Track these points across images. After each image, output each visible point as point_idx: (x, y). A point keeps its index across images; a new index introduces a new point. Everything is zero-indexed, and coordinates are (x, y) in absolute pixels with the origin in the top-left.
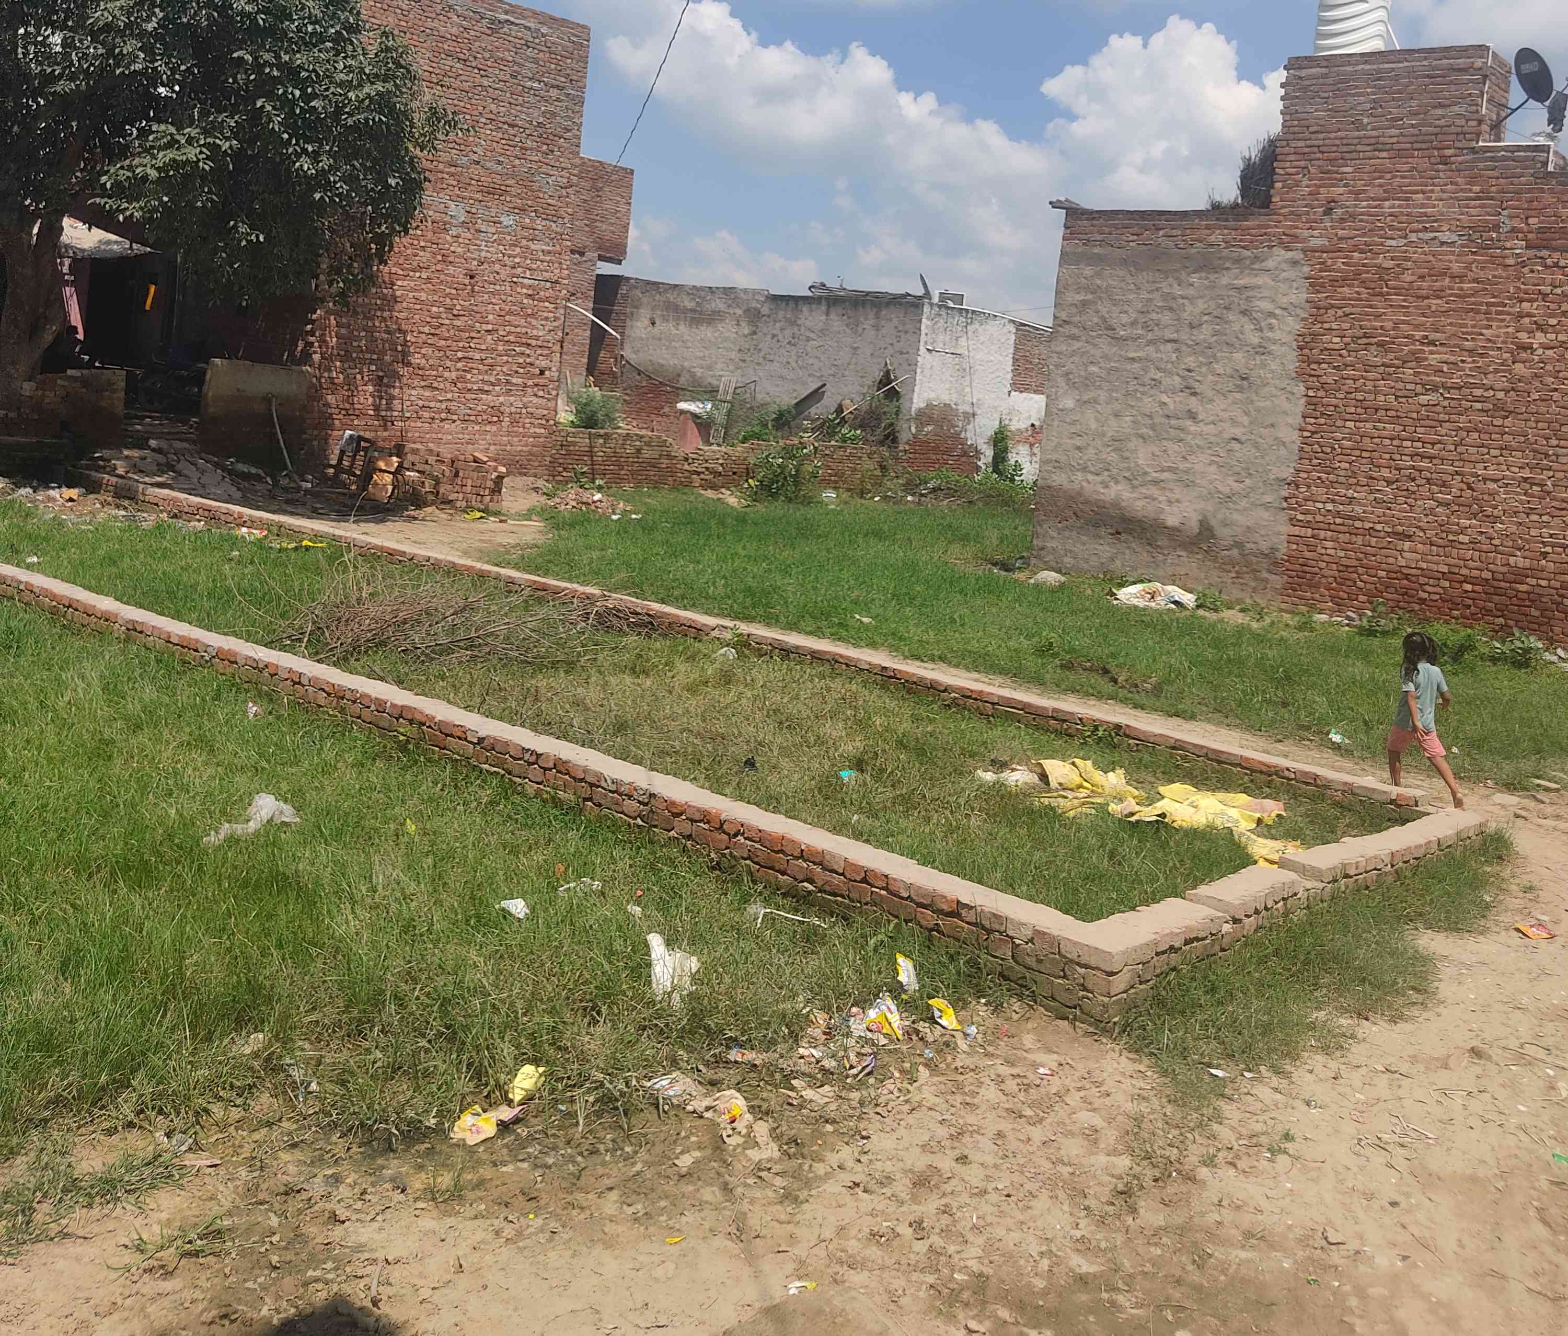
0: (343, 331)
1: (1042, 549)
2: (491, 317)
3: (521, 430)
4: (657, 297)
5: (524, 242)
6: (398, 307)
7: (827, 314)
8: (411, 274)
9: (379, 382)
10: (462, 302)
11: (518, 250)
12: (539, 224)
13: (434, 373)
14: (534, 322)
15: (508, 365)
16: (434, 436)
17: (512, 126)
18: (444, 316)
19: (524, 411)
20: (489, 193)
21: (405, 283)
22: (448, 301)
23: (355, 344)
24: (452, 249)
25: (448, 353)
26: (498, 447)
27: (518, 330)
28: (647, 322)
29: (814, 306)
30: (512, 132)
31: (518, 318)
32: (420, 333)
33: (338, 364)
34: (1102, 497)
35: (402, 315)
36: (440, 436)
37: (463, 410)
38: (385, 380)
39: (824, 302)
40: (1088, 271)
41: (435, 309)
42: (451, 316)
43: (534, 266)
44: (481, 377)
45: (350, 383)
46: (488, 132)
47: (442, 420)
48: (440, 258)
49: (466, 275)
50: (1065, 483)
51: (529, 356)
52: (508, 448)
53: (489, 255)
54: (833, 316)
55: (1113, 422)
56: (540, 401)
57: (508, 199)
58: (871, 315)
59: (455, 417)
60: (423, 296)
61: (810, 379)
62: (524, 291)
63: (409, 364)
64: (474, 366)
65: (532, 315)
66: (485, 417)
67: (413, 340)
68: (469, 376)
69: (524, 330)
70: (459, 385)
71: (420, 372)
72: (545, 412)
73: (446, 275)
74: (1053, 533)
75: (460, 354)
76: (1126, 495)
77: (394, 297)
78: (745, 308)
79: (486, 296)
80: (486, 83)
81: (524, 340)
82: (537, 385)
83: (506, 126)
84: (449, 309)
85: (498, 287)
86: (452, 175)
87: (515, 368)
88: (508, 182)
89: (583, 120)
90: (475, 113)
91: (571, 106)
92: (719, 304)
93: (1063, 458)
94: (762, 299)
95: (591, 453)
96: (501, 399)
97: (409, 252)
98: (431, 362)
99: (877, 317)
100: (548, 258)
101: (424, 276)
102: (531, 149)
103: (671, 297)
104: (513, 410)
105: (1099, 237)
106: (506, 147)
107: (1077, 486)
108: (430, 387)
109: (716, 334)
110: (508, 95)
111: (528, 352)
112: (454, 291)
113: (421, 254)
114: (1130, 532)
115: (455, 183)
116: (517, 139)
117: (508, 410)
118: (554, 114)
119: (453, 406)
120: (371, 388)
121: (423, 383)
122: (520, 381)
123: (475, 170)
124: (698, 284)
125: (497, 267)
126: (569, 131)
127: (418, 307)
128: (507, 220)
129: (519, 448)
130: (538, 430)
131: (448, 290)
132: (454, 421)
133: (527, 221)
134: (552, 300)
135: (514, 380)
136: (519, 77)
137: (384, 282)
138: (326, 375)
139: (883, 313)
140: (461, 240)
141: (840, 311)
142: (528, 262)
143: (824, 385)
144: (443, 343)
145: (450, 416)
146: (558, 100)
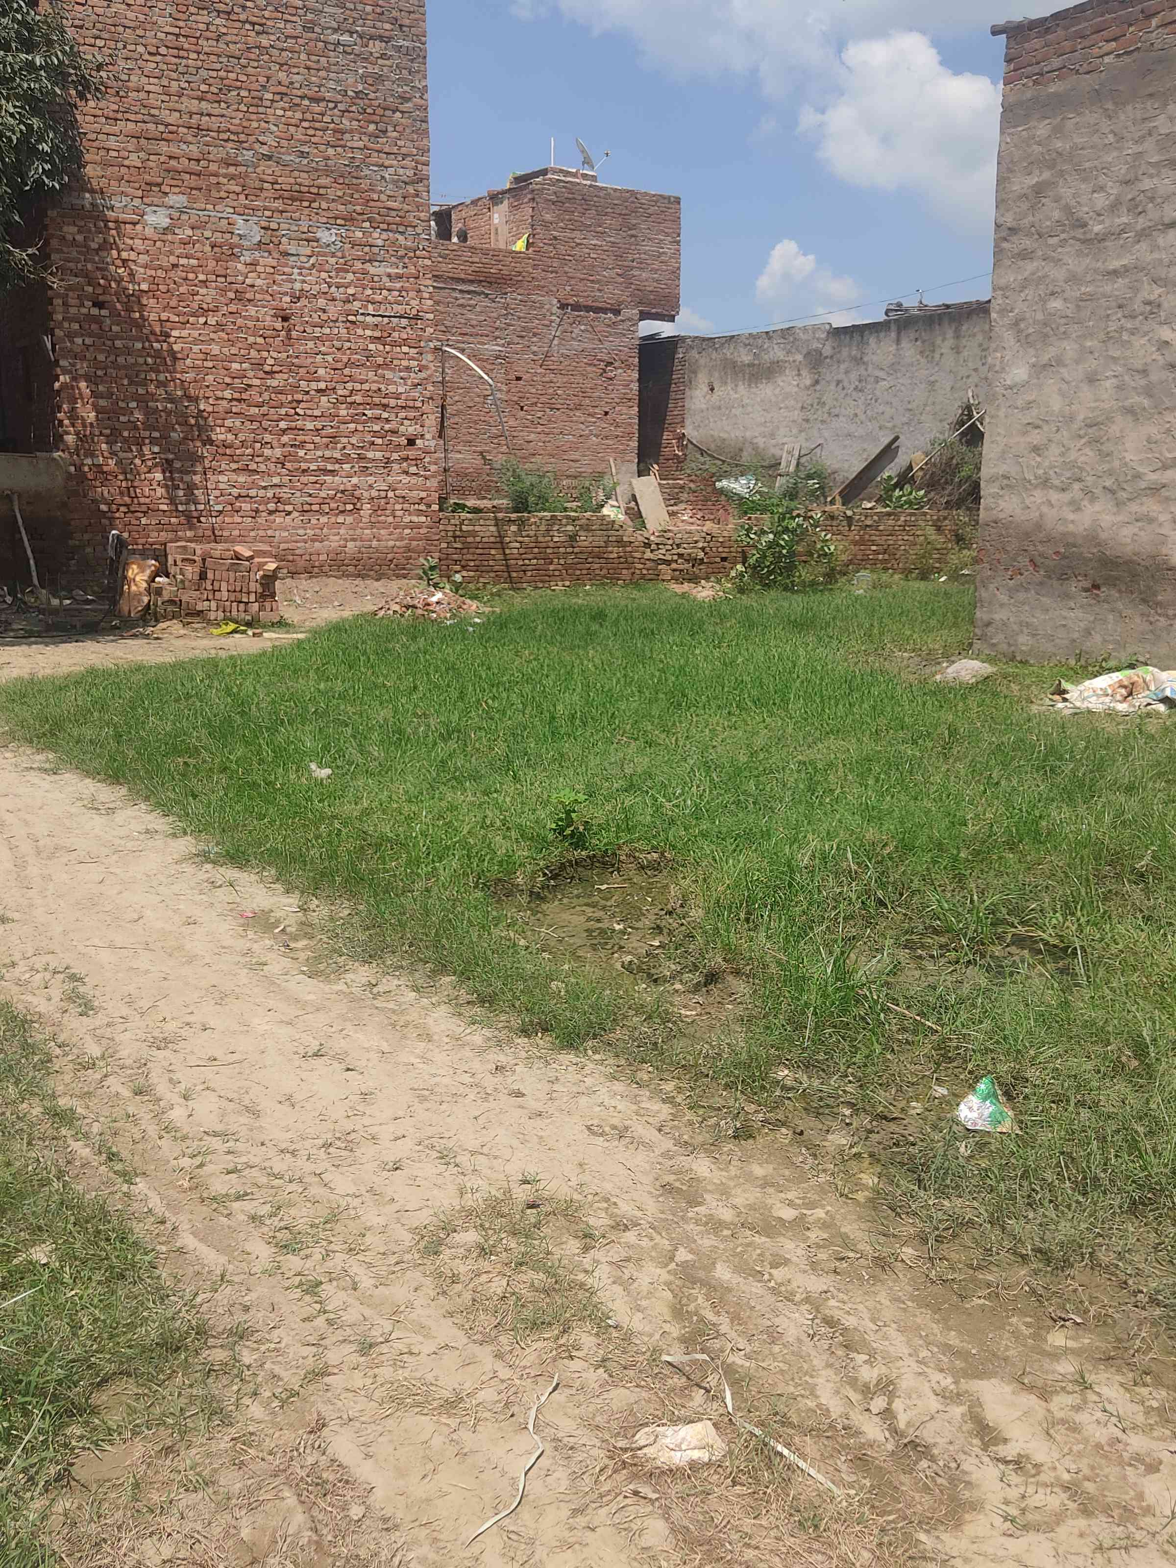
0: (102, 402)
1: (988, 624)
2: (321, 372)
3: (390, 519)
4: (714, 355)
5: (358, 265)
6: (180, 365)
7: (898, 341)
8: (191, 319)
9: (167, 467)
10: (275, 355)
11: (350, 277)
12: (378, 238)
13: (249, 451)
14: (389, 374)
15: (358, 436)
16: (261, 533)
17: (317, 100)
18: (251, 374)
19: (391, 494)
20: (293, 199)
21: (185, 333)
22: (253, 353)
23: (122, 419)
24: (248, 281)
25: (265, 424)
26: (358, 543)
27: (366, 386)
28: (706, 389)
29: (882, 335)
30: (317, 109)
31: (363, 371)
32: (217, 399)
33: (104, 446)
34: (1071, 528)
35: (189, 376)
36: (270, 533)
37: (299, 499)
38: (177, 465)
39: (893, 327)
40: (1042, 129)
41: (235, 366)
42: (261, 374)
43: (378, 298)
44: (319, 453)
45: (126, 469)
46: (281, 113)
47: (271, 513)
48: (231, 295)
49: (275, 316)
50: (1018, 511)
51: (387, 421)
52: (375, 543)
53: (307, 287)
54: (905, 344)
55: (1086, 393)
56: (414, 480)
57: (324, 205)
58: (950, 333)
59: (289, 508)
60: (215, 349)
61: (881, 433)
62: (368, 333)
63: (211, 442)
64: (307, 439)
65: (386, 365)
66: (333, 505)
67: (210, 409)
68: (301, 453)
69: (374, 387)
70: (288, 465)
71: (228, 451)
72: (423, 494)
73: (245, 318)
74: (1003, 597)
75: (283, 425)
76: (1107, 519)
77: (173, 354)
78: (805, 351)
79: (311, 344)
80: (265, 42)
81: (377, 400)
82: (406, 459)
83: (306, 102)
84: (259, 365)
85: (327, 331)
86: (232, 177)
87: (368, 438)
88: (322, 181)
89: (429, 82)
90: (255, 86)
91: (405, 62)
92: (777, 352)
93: (1013, 471)
94: (823, 336)
95: (502, 545)
96: (355, 480)
97: (183, 289)
98: (241, 437)
99: (957, 336)
100: (398, 285)
101: (212, 321)
102: (351, 131)
103: (728, 352)
104: (374, 493)
105: (1056, 63)
106: (311, 132)
107: (1034, 515)
108: (246, 469)
109: (777, 391)
110: (303, 56)
111: (385, 415)
112: (260, 340)
113: (203, 291)
114: (1112, 582)
115: (238, 189)
116: (327, 119)
117: (366, 494)
118: (379, 78)
119: (284, 493)
120: (159, 476)
121: (234, 466)
122: (379, 455)
123: (267, 169)
124: (754, 332)
125: (321, 302)
126: (409, 100)
127: (210, 364)
128: (326, 236)
129: (391, 543)
130: (415, 519)
131: (251, 339)
132: (289, 513)
133: (360, 235)
134: (412, 343)
135: (370, 455)
136: (317, 29)
137: (153, 333)
138: (89, 461)
139: (964, 328)
140: (260, 269)
141: (913, 335)
142: (369, 292)
143: (897, 438)
144: (254, 411)
145: (281, 507)
146: (383, 56)
